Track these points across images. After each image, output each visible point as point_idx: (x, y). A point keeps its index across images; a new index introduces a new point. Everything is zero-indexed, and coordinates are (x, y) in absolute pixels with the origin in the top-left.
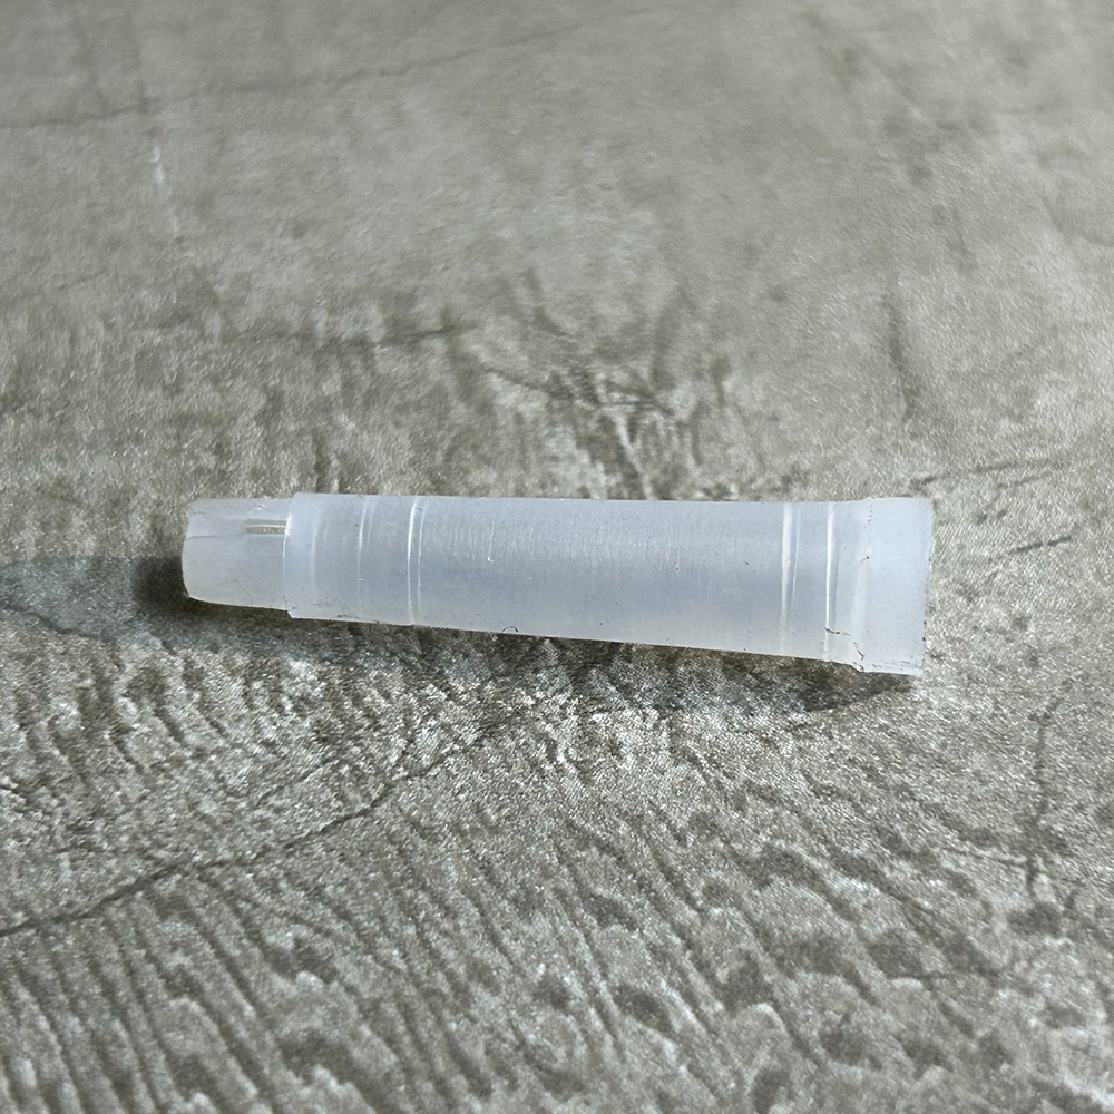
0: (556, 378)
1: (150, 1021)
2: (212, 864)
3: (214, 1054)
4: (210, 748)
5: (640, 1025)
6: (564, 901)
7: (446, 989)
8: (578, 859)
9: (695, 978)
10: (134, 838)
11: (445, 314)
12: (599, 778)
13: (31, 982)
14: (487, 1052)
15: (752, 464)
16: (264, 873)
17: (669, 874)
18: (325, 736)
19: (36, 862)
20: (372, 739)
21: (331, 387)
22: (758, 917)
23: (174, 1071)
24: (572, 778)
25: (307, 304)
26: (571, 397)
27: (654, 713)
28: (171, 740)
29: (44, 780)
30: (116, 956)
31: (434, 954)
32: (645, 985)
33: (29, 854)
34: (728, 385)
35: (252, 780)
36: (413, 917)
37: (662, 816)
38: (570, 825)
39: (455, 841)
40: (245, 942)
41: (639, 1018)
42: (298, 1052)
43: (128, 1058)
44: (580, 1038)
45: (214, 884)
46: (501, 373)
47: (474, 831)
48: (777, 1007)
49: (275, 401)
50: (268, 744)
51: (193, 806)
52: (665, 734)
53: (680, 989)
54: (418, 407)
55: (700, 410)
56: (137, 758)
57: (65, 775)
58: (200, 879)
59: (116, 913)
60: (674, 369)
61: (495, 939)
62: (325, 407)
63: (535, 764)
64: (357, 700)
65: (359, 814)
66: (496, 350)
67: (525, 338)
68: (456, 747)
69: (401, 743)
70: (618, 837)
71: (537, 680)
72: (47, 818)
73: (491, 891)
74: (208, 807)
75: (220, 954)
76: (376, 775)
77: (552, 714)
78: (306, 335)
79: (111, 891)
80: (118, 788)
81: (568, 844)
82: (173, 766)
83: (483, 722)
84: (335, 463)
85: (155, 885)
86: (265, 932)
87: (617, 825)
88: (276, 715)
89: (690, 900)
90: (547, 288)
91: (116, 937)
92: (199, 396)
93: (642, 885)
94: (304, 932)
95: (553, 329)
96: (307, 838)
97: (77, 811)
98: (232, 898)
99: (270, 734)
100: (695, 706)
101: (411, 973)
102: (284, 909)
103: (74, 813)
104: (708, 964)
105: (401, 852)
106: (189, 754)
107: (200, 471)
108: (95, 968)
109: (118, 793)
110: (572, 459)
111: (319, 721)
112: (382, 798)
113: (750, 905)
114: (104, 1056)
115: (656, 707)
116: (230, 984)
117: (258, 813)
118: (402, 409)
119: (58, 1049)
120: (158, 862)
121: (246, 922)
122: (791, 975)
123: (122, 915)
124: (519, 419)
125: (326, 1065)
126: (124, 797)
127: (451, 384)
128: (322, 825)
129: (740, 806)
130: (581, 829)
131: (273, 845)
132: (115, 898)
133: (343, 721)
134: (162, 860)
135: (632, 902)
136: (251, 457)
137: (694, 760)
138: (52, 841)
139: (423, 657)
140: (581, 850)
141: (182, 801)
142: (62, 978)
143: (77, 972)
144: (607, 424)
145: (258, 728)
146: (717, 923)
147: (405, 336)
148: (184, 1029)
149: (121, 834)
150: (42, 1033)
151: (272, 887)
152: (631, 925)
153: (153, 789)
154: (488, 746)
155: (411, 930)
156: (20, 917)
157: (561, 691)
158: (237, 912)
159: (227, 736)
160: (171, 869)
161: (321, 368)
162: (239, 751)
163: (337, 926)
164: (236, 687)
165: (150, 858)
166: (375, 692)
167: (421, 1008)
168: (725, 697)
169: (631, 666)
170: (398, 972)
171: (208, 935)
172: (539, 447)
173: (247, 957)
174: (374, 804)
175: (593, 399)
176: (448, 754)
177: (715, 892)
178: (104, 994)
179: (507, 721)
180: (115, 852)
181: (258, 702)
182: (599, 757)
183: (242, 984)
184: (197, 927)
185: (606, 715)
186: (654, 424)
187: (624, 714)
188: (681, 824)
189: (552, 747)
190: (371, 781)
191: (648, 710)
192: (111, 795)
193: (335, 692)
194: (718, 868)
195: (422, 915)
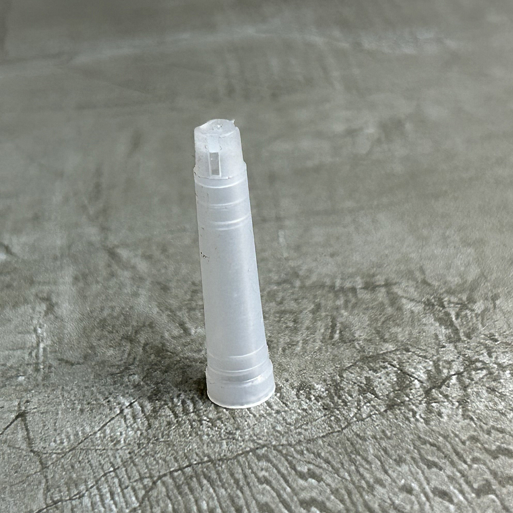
0: (428, 300)
1: (251, 491)
2: (279, 445)
3: (274, 503)
4: (281, 410)
5: (440, 500)
6: (414, 460)
7: (365, 486)
8: (422, 448)
9: (465, 487)
10: (251, 436)
11: (386, 280)
12: (432, 423)
13: (209, 479)
14: (379, 505)
15: (505, 327)
16: (298, 448)
17: (457, 454)
18: (326, 408)
19: (213, 442)
20: (344, 409)
21: (340, 302)
22: (493, 468)
23: (258, 506)
24: (422, 423)
25: (334, 277)
26: (433, 305)
27: (457, 404)
28: (268, 408)
30: (240, 471)
31: (362, 476)
32: (444, 488)
33: (211, 440)
34: (498, 302)
35: (297, 420)
36: (354, 463)
37: (456, 436)
38: (419, 437)
39: (373, 441)
40: (289, 469)
41: (440, 497)
42: (306, 503)
43: (242, 502)
44: (416, 502)
45: (280, 452)
46: (406, 298)
47: (381, 438)
48: (497, 496)
49: (318, 307)
50: (304, 410)
51: (274, 428)
52: (460, 410)
53: (458, 489)
54: (372, 308)
55: (486, 310)
56: (255, 413)
57: (227, 417)
58: (274, 449)
59: (242, 459)
60: (476, 297)
61: (386, 472)
62: (337, 308)
63: (408, 419)
64: (340, 397)
65: (336, 432)
67: (417, 287)
68: (377, 412)
69: (355, 411)
70: (438, 441)
71: (411, 392)
72: (219, 430)
73: (385, 456)
74: (279, 428)
75: (279, 472)
76: (344, 420)
77: (416, 403)
78: (332, 287)
79: (241, 452)
80: (246, 421)
81: (418, 443)
82: (267, 415)
83: (387, 405)
84: (338, 325)
85: (257, 451)
86: (297, 466)
87: (438, 438)
88: (308, 401)
89: (465, 462)
90: (427, 273)
91: (241, 466)
93: (446, 456)
94: (312, 467)
95: (429, 285)
96: (316, 438)
98: (285, 456)
99: (305, 407)
100: (473, 402)
101: (352, 480)
102: (304, 459)
103: (229, 429)
104: (470, 482)
105: (352, 444)
106: (274, 412)
108: (232, 475)
109: (246, 423)
110: (432, 325)
111: (324, 403)
112: (346, 427)
113: (490, 464)
114: (233, 501)
115: (458, 402)
116: (282, 481)
117: (297, 430)
118: (367, 309)
119: (216, 498)
120: (258, 444)
121: (290, 463)
122: (504, 487)
123: (244, 459)
124: (412, 312)
125: (316, 507)
126: (248, 424)
127: (386, 301)
128: (322, 435)
129: (489, 433)
130: (424, 439)
131: (302, 440)
132: (242, 454)
133: (333, 403)
134: (260, 443)
135: (441, 462)
136: (307, 323)
137: (472, 419)
138: (220, 436)
139: (367, 384)
140: (423, 445)
141: (270, 426)
142: (220, 477)
143: (226, 476)
144: (447, 314)
145: (301, 405)
146: (476, 469)
147: (370, 287)
148: (263, 494)
149: (246, 435)
150: (210, 493)
151: (302, 453)
152: (441, 469)
153: (259, 422)
154: (389, 412)
155: (353, 468)
156: (206, 459)
157: (420, 396)
158: (287, 460)
159: (288, 407)
160: (264, 446)
161: (337, 297)
162: (292, 411)
163: (325, 466)
164: (294, 392)
165: (256, 442)
166: (346, 395)
167: (355, 491)
168: (486, 399)
169: (449, 389)
170: (346, 480)
171: (275, 466)
172: (419, 320)
173: (289, 474)
174: (343, 429)
175: (444, 307)
176: (373, 414)
177: (475, 460)
178: (234, 483)
179: (398, 405)
180: (243, 441)
181: (302, 397)
182: (434, 416)
183: (287, 481)
184: (271, 463)
185: (437, 404)
186: (466, 314)
187: (445, 403)
188: (464, 438)
189: (414, 413)
190: (342, 421)
191: (454, 403)
192: (243, 424)
193: (331, 394)
194: (477, 452)
195: (358, 463)
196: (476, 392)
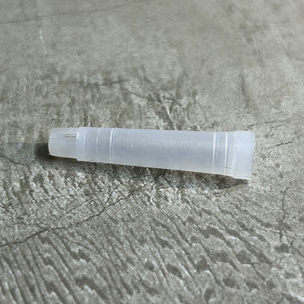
0: (150, 95)
1: (40, 271)
2: (56, 229)
3: (57, 281)
4: (56, 196)
5: (173, 275)
6: (152, 241)
7: (120, 264)
8: (156, 229)
9: (189, 263)
10: (35, 221)
11: (119, 77)
12: (162, 206)
13: (7, 260)
14: (132, 282)
15: (204, 120)
16: (70, 231)
17: (181, 234)
18: (87, 193)
19: (8, 227)
20: (100, 195)
21: (89, 97)
22: (206, 246)
23: (46, 286)
24: (154, 206)
25: (82, 74)
26: (154, 101)
27: (177, 189)
28: (45, 194)
29: (11, 204)
30: (30, 253)
31: (117, 255)
32: (175, 264)
33: (7, 225)
34: (197, 98)
35: (67, 204)
36: (111, 244)
37: (179, 218)
38: (154, 219)
39: (123, 223)
40: (65, 250)
41: (173, 273)
42: (80, 281)
43: (34, 282)
44: (157, 279)
45: (57, 234)
46: (135, 94)
47: (128, 221)
48: (211, 271)
49: (73, 100)
50: (71, 196)
51: (51, 212)
52: (180, 195)
53: (184, 266)
54: (112, 103)
55: (189, 105)
56: (36, 199)
57: (16, 203)
58: (53, 232)
59: (30, 241)
60: (182, 93)
61: (133, 251)
62: (87, 102)
63: (144, 203)
64: (96, 184)
65: (96, 215)
66: (133, 87)
67: (141, 84)
68: (123, 197)
69: (108, 196)
70: (167, 223)
71: (145, 179)
72: (11, 215)
73: (132, 237)
74: (55, 213)
75: (59, 253)
76: (101, 204)
77: (149, 189)
78: (82, 83)
79: (29, 236)
80: (31, 207)
81: (153, 225)
82: (46, 201)
83: (130, 190)
84: (89, 118)
85: (41, 234)
86: (71, 247)
87: (167, 220)
88: (73, 188)
89: (187, 241)
90: (147, 70)
91: (30, 248)
92: (52, 99)
93: (174, 236)
94: (81, 248)
95: (149, 82)
96: (82, 222)
97: (20, 213)
98: (62, 238)
99: (72, 193)
100: (188, 187)
101: (111, 260)
102: (76, 241)
103: (19, 214)
104: (192, 259)
105: (108, 226)
106: (50, 198)
107: (52, 120)
108: (25, 257)
110: (154, 118)
111: (85, 189)
112: (103, 211)
113: (204, 243)
114: (27, 281)
115: (177, 187)
116: (61, 262)
117: (68, 215)
118: (108, 103)
119: (15, 279)
121: (66, 245)
122: (215, 262)
123: (32, 242)
124: (140, 106)
125: (88, 285)
126: (32, 209)
127: (121, 97)
128: (86, 218)
129: (201, 215)
130: (157, 221)
131: (73, 223)
132: (30, 237)
133: (92, 190)
134: (43, 227)
135: (171, 241)
136: (67, 116)
137: (188, 202)
138: (13, 221)
139: (113, 172)
140: (157, 226)
141: (48, 211)
142: (16, 260)
143: (20, 258)
144: (164, 108)
145: (69, 191)
146: (194, 247)
147: (109, 83)
148: (49, 274)
149: (32, 219)
150: (10, 274)
151: (72, 235)
152: (171, 248)
153: (40, 207)
154: (131, 197)
155: (110, 248)
156: (4, 242)
157: (151, 182)
158: (63, 242)
159: (60, 193)
160: (45, 229)
161: (86, 92)
162: (63, 197)
163: (90, 246)
164: (63, 179)
165: (39, 226)
166: (100, 182)
167: (113, 269)
168: (196, 185)
169: (170, 176)
170: (107, 259)
171: (55, 248)
172: (145, 114)
173: (66, 254)
174: (100, 213)
175: (160, 101)
176: (120, 199)
177: (194, 239)
178: (27, 264)
179: (137, 190)
180: (30, 225)
181: (69, 184)
182: (162, 200)
183: (64, 262)
184: (52, 246)
185: (164, 189)
186: (177, 108)
187: (169, 189)
188: (184, 220)
189: (149, 198)
190: (100, 206)
191: (175, 188)
192: (29, 209)
193: (90, 182)
194: (194, 232)
195: (114, 244)
196: (189, 179)
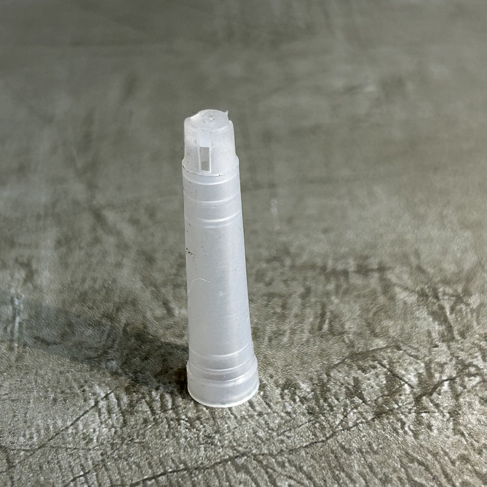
0: (422, 289)
2: (259, 455)
4: (264, 412)
6: (401, 482)
8: (409, 467)
10: (230, 442)
11: (380, 264)
12: (421, 437)
16: (280, 460)
17: (446, 476)
18: (311, 411)
19: (191, 447)
20: (330, 414)
21: (331, 287)
24: (410, 436)
25: (325, 256)
26: (427, 296)
27: (448, 415)
28: (250, 408)
29: (198, 418)
30: (217, 483)
33: (189, 444)
35: (280, 426)
36: (337, 481)
37: (446, 454)
38: (407, 454)
39: (359, 455)
40: (269, 484)
45: (260, 462)
46: (399, 286)
47: (367, 452)
49: (308, 292)
50: (288, 413)
51: (255, 433)
52: (451, 423)
54: (364, 296)
55: (482, 305)
56: (236, 413)
57: (207, 417)
58: (254, 459)
59: (219, 469)
60: (472, 289)
62: (327, 294)
63: (395, 430)
64: (326, 400)
65: (321, 442)
66: (399, 278)
67: (411, 274)
68: (364, 420)
69: (341, 417)
70: (426, 460)
71: (400, 399)
72: (198, 432)
73: (371, 474)
74: (261, 434)
76: (330, 428)
77: (405, 412)
78: (324, 268)
79: (219, 460)
80: (226, 423)
81: (405, 460)
82: (249, 418)
83: (375, 412)
84: (328, 313)
85: (236, 460)
86: (277, 481)
87: (427, 455)
88: (292, 403)
90: (423, 257)
91: (218, 477)
92: (279, 287)
93: (435, 478)
94: (293, 482)
96: (299, 448)
98: (265, 468)
99: (289, 409)
100: (465, 414)
102: (285, 473)
103: (208, 431)
105: (336, 457)
106: (256, 414)
107: (275, 313)
109: (226, 425)
110: (425, 319)
111: (309, 406)
112: (331, 436)
115: (449, 413)
117: (280, 437)
118: (358, 296)
120: (238, 452)
121: (270, 476)
123: (222, 469)
124: (405, 303)
126: (228, 427)
127: (379, 289)
128: (305, 444)
129: (480, 453)
130: (411, 456)
131: (285, 449)
132: (220, 463)
133: (319, 407)
134: (240, 451)
135: (429, 484)
137: (463, 434)
138: (198, 440)
139: (354, 386)
140: (410, 463)
141: (251, 430)
144: (442, 308)
145: (284, 407)
147: (363, 271)
149: (225, 440)
151: (283, 465)
153: (240, 425)
154: (377, 422)
156: (182, 466)
157: (410, 403)
158: (267, 473)
159: (271, 409)
160: (243, 455)
161: (328, 280)
162: (276, 414)
163: (306, 482)
164: (278, 391)
165: (235, 450)
166: (333, 397)
168: (479, 412)
169: (440, 397)
171: (254, 480)
172: (412, 314)
174: (327, 439)
175: (437, 297)
176: (360, 423)
177: (465, 485)
179: (386, 413)
180: (222, 447)
181: (286, 397)
182: (423, 429)
184: (250, 476)
185: (427, 414)
186: (461, 309)
187: (435, 414)
188: (454, 457)
189: (403, 424)
190: (327, 430)
191: (445, 414)
192: (223, 426)
193: (317, 396)
194: (467, 475)
195: (341, 481)
196: (468, 403)
